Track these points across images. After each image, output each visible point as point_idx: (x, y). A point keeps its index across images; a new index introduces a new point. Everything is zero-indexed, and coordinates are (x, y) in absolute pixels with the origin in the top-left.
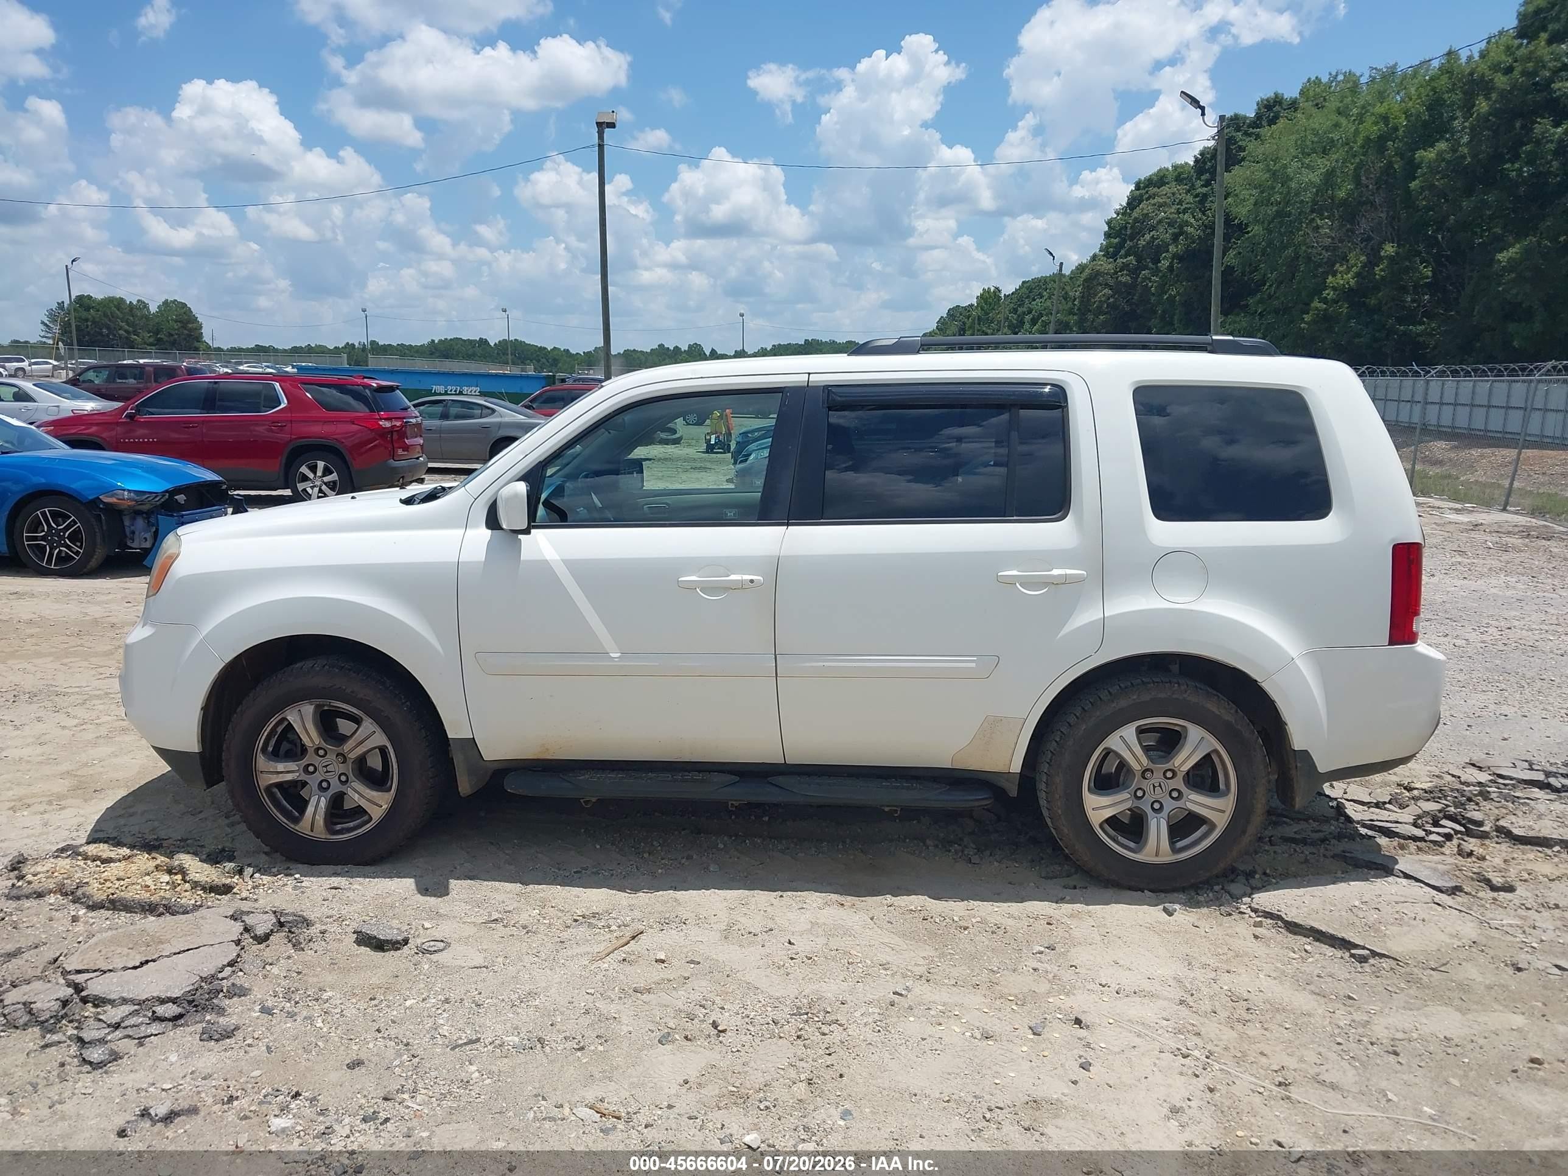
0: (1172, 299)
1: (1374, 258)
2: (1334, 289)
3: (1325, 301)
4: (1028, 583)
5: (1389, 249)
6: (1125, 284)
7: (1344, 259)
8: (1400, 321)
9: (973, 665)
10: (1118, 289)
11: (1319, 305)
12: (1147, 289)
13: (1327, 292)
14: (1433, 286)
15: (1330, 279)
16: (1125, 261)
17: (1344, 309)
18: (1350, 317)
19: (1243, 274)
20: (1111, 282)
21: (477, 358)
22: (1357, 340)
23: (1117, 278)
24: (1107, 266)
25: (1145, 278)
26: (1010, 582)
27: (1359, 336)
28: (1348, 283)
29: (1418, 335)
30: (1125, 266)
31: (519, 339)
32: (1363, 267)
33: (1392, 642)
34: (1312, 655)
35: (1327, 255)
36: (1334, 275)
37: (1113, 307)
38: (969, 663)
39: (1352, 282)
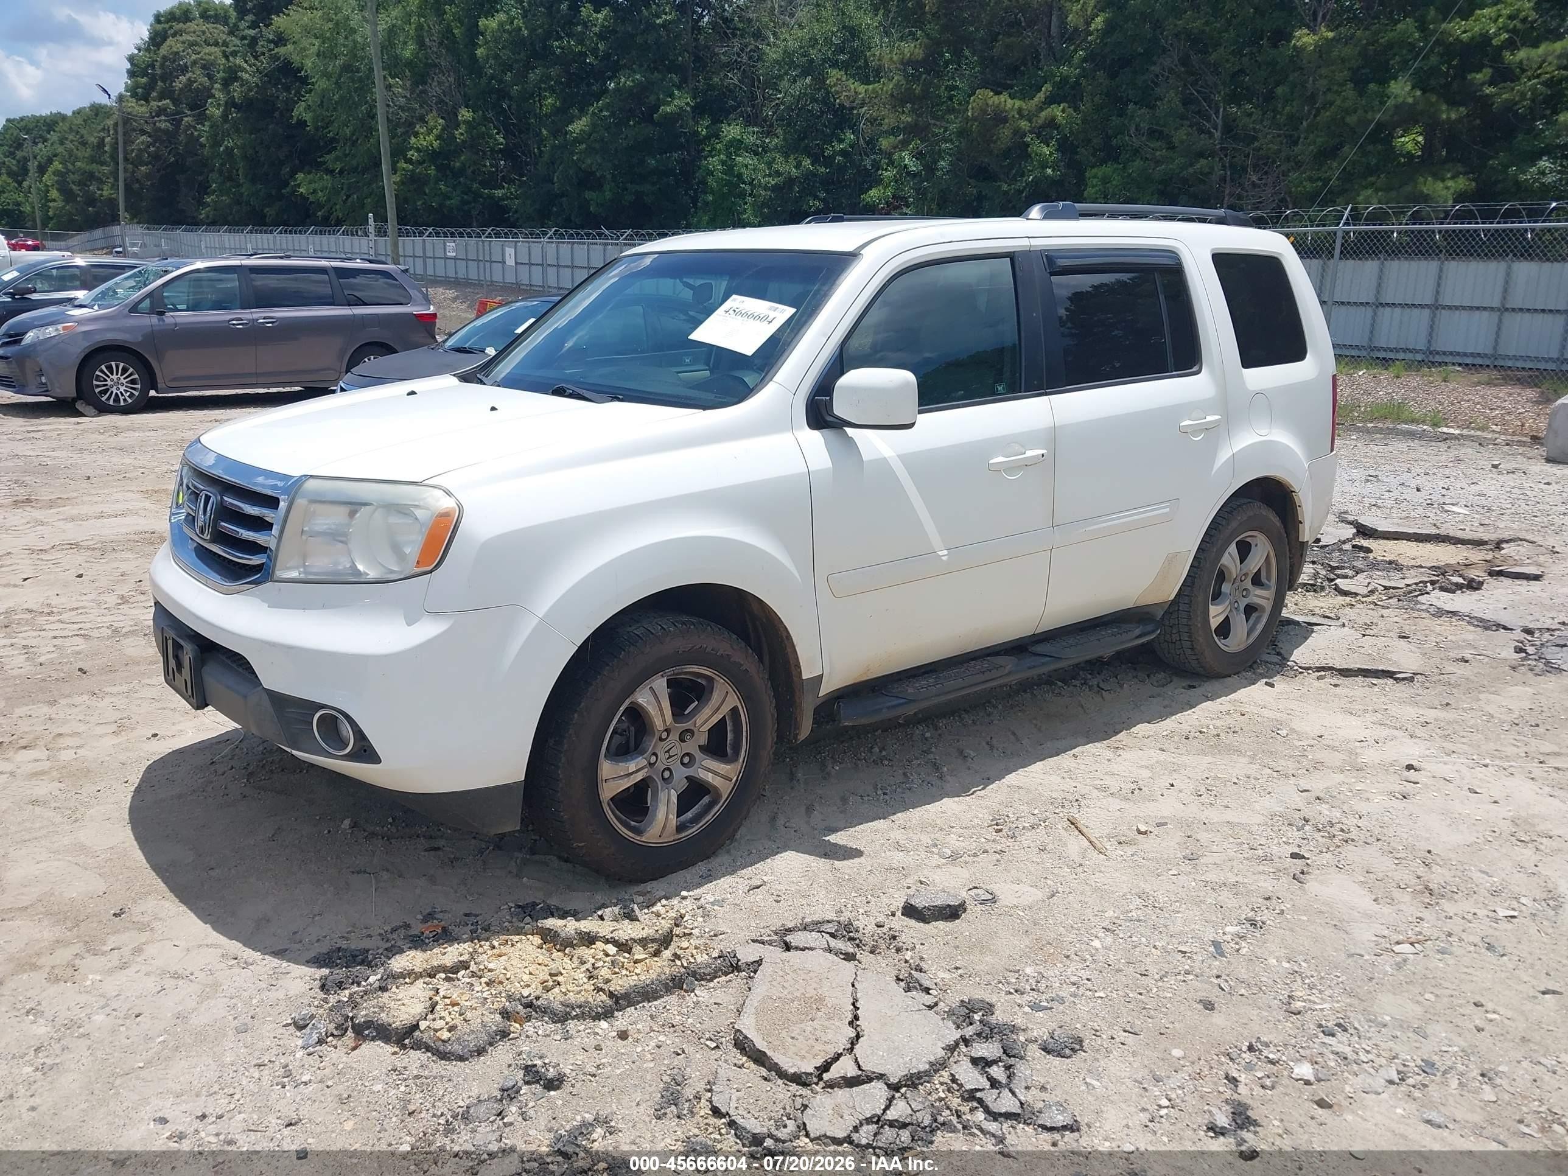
0: (229, 151)
1: (452, 121)
2: (418, 150)
3: (409, 161)
5: (465, 114)
6: (166, 132)
7: (422, 119)
8: (484, 184)
10: (157, 136)
11: (405, 165)
12: (193, 140)
13: (411, 152)
14: (508, 153)
15: (413, 140)
16: (160, 104)
17: (432, 171)
18: (438, 180)
19: (317, 129)
20: (148, 128)
22: (448, 202)
23: (155, 124)
24: (140, 109)
25: (189, 127)
27: (450, 198)
28: (431, 145)
29: (501, 199)
30: (161, 111)
32: (443, 129)
35: (404, 115)
36: (416, 135)
37: (156, 157)
39: (436, 144)
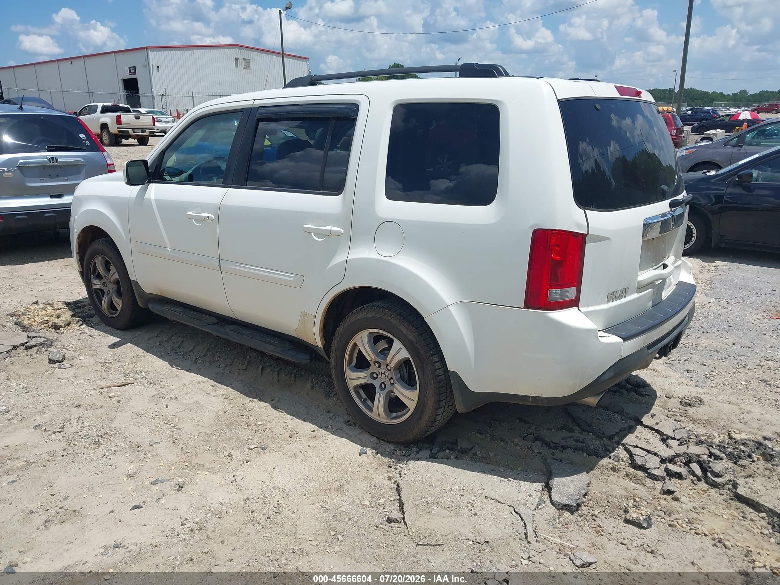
4: (319, 234)
9: (292, 279)
21: (666, 100)
26: (308, 232)
31: (693, 87)
33: (527, 305)
34: (463, 304)
38: (290, 278)
